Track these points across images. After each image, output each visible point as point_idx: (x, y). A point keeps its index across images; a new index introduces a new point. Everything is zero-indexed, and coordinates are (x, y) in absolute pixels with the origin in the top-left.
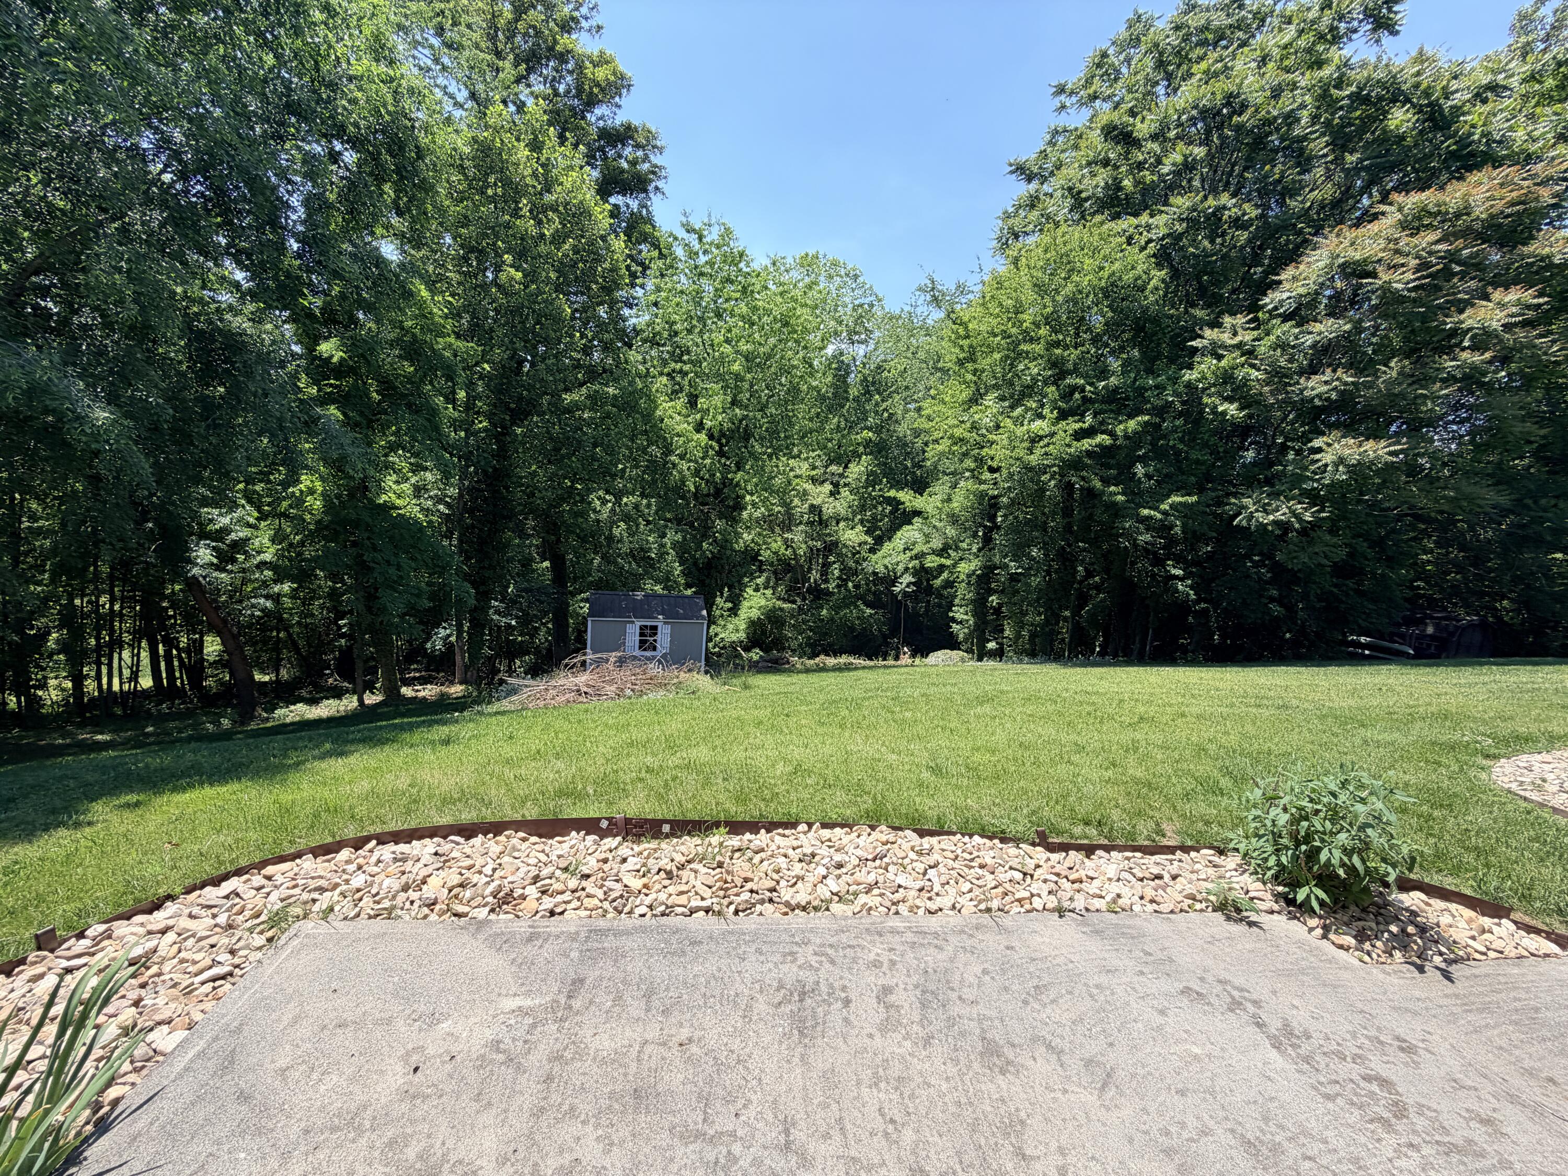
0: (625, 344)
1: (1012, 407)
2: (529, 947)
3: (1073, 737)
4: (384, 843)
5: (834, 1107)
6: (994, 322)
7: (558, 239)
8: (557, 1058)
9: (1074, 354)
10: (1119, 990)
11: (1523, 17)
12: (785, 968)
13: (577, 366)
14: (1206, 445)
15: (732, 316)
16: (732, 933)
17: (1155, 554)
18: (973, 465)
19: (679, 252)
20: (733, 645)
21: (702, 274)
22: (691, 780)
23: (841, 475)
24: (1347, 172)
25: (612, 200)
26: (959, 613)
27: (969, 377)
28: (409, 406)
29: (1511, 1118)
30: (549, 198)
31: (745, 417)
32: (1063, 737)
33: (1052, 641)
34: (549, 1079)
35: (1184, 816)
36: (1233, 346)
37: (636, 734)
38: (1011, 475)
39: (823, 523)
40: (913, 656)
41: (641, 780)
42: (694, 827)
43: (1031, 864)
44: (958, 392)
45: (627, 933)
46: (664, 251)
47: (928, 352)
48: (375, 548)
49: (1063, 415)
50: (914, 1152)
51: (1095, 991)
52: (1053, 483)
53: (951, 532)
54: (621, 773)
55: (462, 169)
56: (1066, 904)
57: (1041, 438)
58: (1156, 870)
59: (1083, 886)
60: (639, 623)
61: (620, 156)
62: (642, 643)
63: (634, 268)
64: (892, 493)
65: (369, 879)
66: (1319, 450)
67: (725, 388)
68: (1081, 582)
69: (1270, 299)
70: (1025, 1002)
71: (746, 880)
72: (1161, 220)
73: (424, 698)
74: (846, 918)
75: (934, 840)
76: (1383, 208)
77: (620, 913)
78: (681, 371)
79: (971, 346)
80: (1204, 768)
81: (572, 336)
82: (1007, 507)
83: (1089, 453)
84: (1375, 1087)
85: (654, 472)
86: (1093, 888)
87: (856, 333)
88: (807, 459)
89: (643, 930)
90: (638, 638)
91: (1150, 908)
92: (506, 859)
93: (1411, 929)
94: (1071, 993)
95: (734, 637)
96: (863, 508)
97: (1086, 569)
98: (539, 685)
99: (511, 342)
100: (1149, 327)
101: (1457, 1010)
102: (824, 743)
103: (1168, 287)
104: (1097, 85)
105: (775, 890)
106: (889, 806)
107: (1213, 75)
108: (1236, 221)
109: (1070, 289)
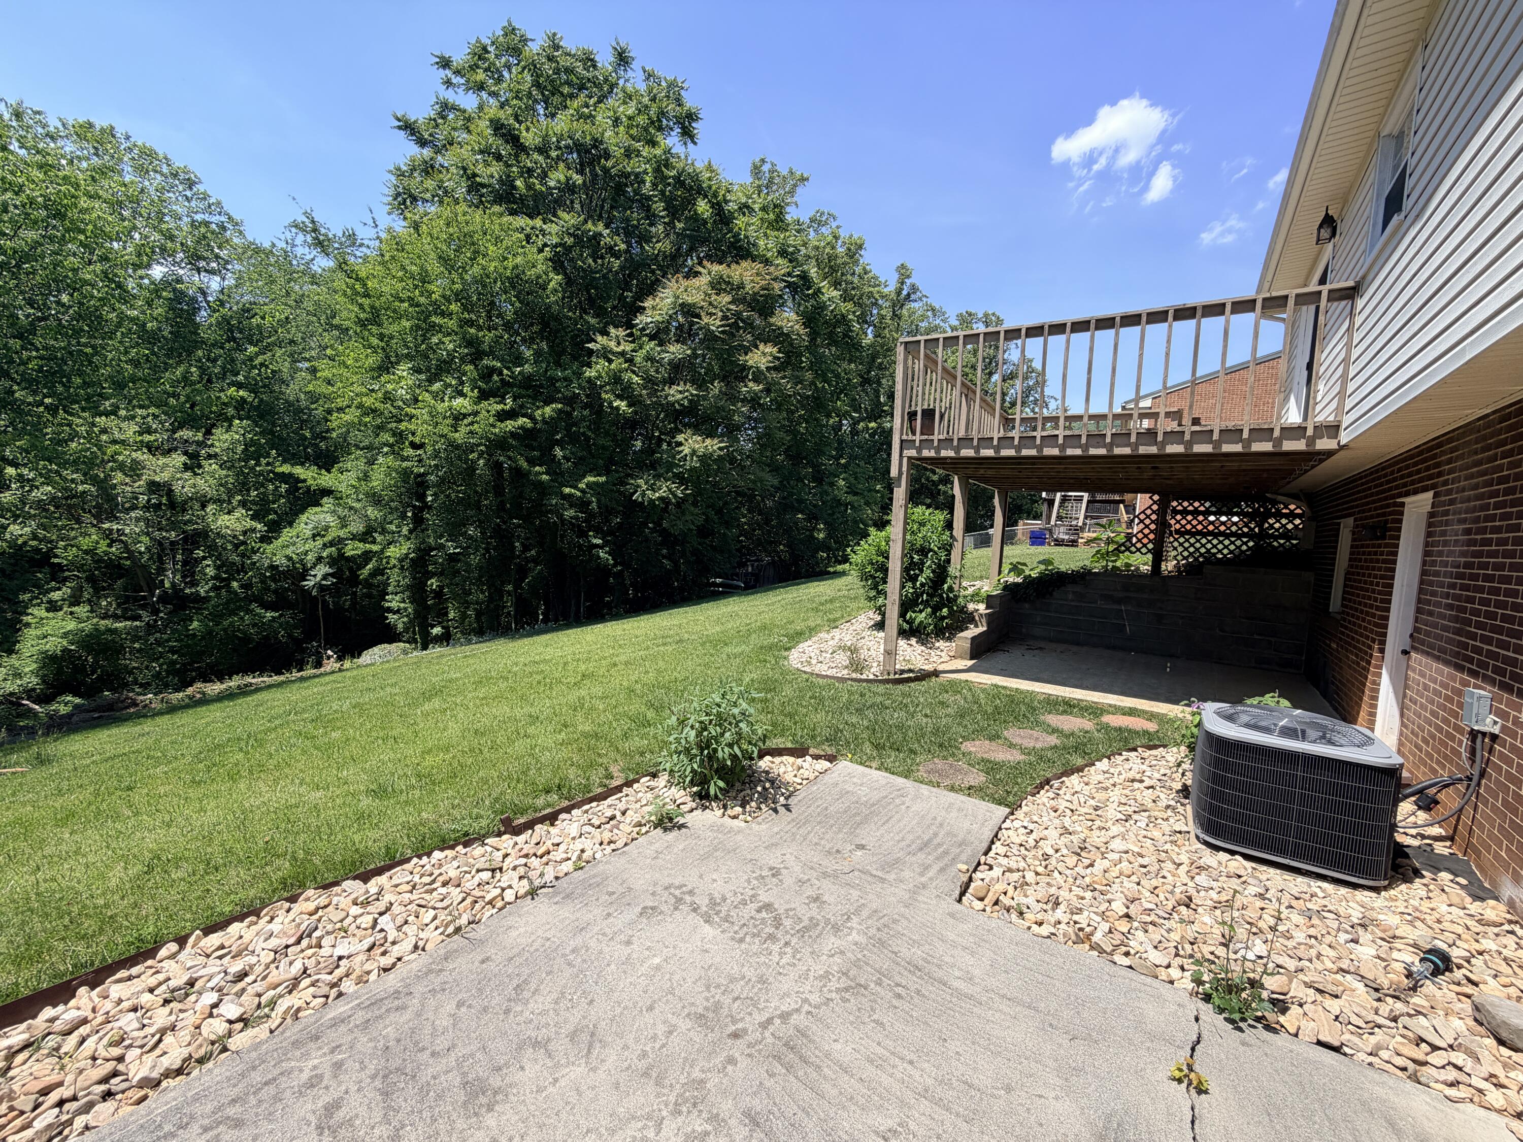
1: (430, 381)
3: (527, 709)
6: (399, 286)
9: (488, 336)
10: (593, 944)
11: (756, 167)
14: (607, 433)
17: (579, 526)
18: (391, 440)
20: (11, 699)
23: (200, 444)
24: (678, 234)
26: (393, 602)
27: (375, 341)
29: (827, 889)
32: (518, 713)
33: (498, 617)
35: (625, 754)
36: (619, 353)
38: (436, 452)
39: (175, 506)
40: (340, 659)
43: (498, 856)
44: (362, 356)
47: (317, 303)
49: (484, 395)
51: (571, 957)
52: (481, 462)
53: (373, 513)
56: (537, 882)
57: (465, 416)
58: (609, 813)
59: (551, 857)
64: (286, 469)
66: (680, 444)
68: (519, 557)
69: (641, 320)
70: (507, 1011)
72: (552, 228)
75: (383, 880)
76: (701, 269)
79: (372, 307)
80: (636, 707)
82: (436, 485)
83: (513, 435)
84: (764, 914)
86: (558, 855)
87: (200, 258)
88: (131, 418)
91: (609, 849)
93: (768, 785)
94: (549, 973)
95: (13, 686)
96: (243, 487)
97: (522, 544)
100: (553, 324)
101: (794, 830)
102: (202, 810)
103: (564, 291)
104: (481, 76)
105: (115, 1074)
106: (317, 861)
107: (581, 116)
108: (610, 249)
109: (476, 270)
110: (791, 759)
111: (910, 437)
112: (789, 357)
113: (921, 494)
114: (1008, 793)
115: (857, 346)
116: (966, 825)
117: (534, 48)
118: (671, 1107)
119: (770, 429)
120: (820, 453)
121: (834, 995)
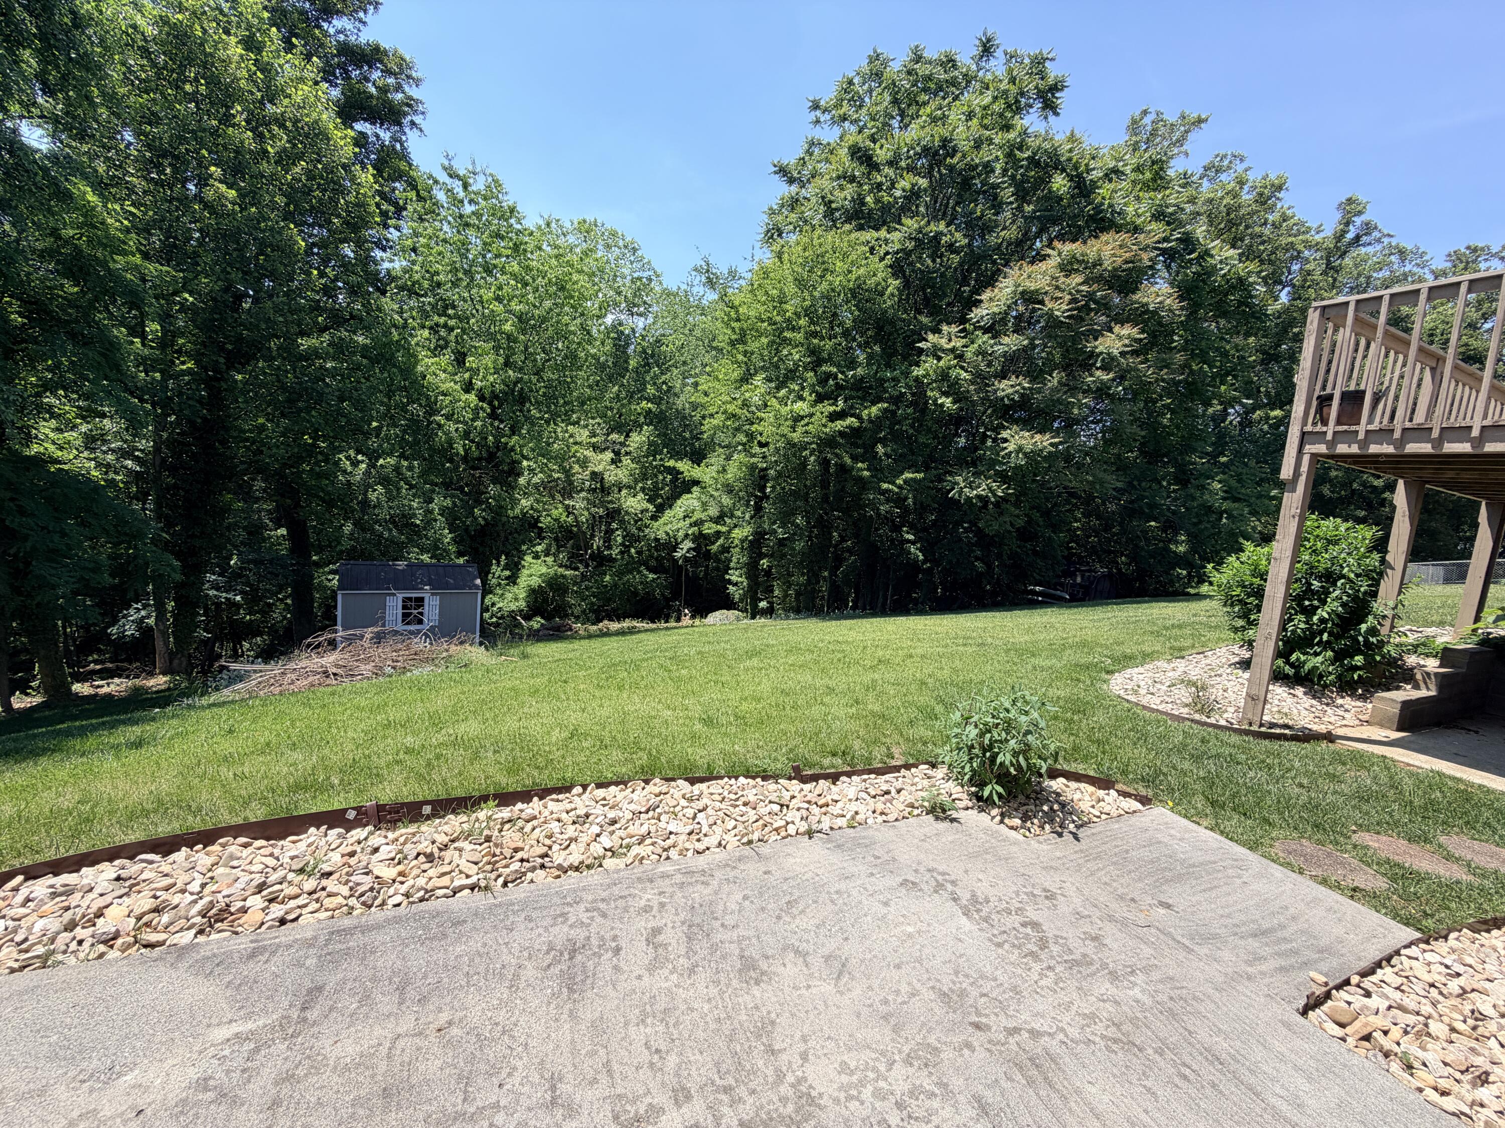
0: (378, 289)
1: (778, 388)
2: (251, 965)
3: (827, 681)
4: (35, 878)
5: (602, 1052)
6: (762, 309)
7: (286, 159)
8: (289, 1078)
9: (828, 345)
10: (854, 893)
11: (1134, 122)
12: (555, 930)
13: (316, 308)
14: (929, 430)
15: (504, 273)
16: (500, 905)
17: (893, 521)
18: (744, 440)
19: (441, 196)
20: (512, 615)
21: (467, 225)
22: (458, 756)
23: (623, 444)
24: (1025, 218)
25: (360, 126)
26: (734, 576)
27: (740, 357)
28: (73, 336)
29: (1110, 933)
30: (270, 109)
31: (519, 380)
32: (818, 683)
33: (813, 599)
34: (276, 1103)
35: (908, 740)
36: (949, 350)
37: (393, 714)
38: (777, 450)
39: (605, 490)
40: (693, 617)
41: (398, 762)
42: (459, 806)
43: (787, 795)
44: (729, 370)
45: (378, 927)
46: (423, 193)
47: (703, 330)
48: (22, 512)
49: (820, 399)
50: (677, 1075)
51: (835, 897)
52: (812, 458)
53: (726, 500)
54: (374, 758)
55: (145, 52)
56: (814, 827)
57: (802, 418)
58: (885, 787)
59: (829, 809)
60: (400, 596)
61: (367, 80)
62: (405, 616)
63: (385, 206)
64: (671, 463)
65: (11, 924)
66: (1005, 440)
67: (496, 348)
68: (836, 546)
69: (976, 314)
70: (779, 918)
71: (516, 850)
72: (896, 236)
73: (109, 696)
74: (618, 871)
75: (703, 786)
76: (1049, 251)
77: (370, 907)
78: (445, 326)
79: (741, 329)
80: (924, 699)
81: (309, 274)
82: (776, 479)
83: (841, 434)
84: (1029, 930)
85: (415, 433)
86: (835, 809)
87: (635, 305)
88: (586, 426)
89: (397, 920)
90: (400, 611)
91: (880, 819)
92: (220, 871)
93: (1056, 807)
94: (815, 902)
95: (513, 606)
96: (644, 477)
97: (840, 535)
98: (274, 669)
99: (224, 270)
100: (888, 328)
101: (1081, 861)
102: (601, 706)
103: (901, 294)
104: (845, 108)
105: (547, 855)
106: (663, 759)
107: (934, 120)
108: (951, 247)
109: (824, 286)
110: (1091, 789)
111: (1319, 428)
112: (1155, 337)
113: (1349, 503)
114: (1426, 915)
115: (1259, 315)
116: (1339, 931)
117: (896, 66)
118: (904, 1055)
119: (1121, 422)
120: (1189, 449)
121: (1097, 1039)
